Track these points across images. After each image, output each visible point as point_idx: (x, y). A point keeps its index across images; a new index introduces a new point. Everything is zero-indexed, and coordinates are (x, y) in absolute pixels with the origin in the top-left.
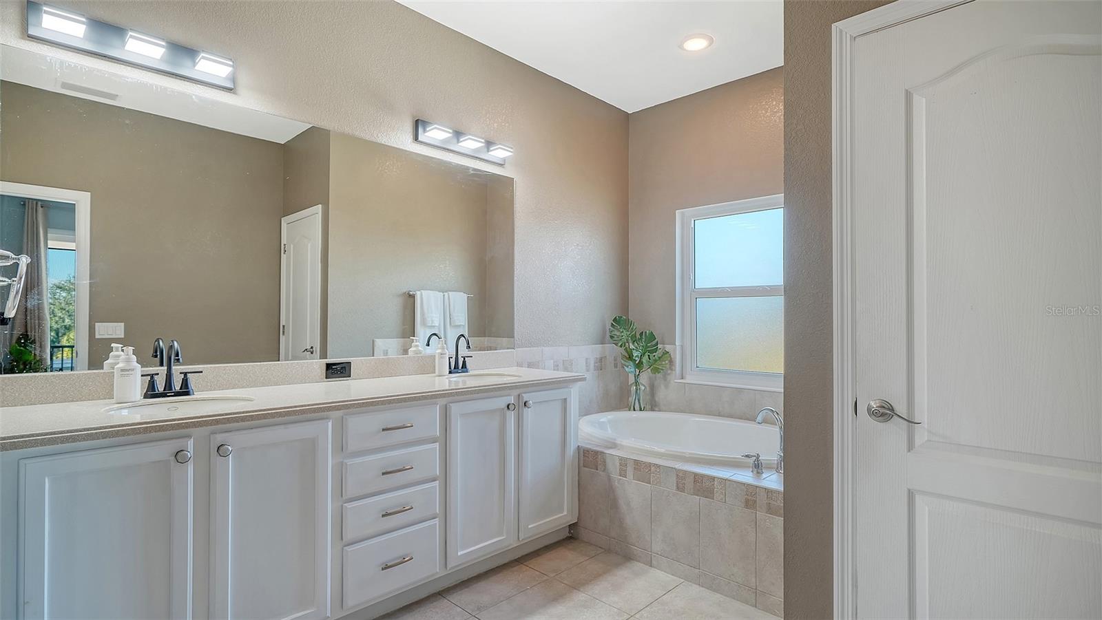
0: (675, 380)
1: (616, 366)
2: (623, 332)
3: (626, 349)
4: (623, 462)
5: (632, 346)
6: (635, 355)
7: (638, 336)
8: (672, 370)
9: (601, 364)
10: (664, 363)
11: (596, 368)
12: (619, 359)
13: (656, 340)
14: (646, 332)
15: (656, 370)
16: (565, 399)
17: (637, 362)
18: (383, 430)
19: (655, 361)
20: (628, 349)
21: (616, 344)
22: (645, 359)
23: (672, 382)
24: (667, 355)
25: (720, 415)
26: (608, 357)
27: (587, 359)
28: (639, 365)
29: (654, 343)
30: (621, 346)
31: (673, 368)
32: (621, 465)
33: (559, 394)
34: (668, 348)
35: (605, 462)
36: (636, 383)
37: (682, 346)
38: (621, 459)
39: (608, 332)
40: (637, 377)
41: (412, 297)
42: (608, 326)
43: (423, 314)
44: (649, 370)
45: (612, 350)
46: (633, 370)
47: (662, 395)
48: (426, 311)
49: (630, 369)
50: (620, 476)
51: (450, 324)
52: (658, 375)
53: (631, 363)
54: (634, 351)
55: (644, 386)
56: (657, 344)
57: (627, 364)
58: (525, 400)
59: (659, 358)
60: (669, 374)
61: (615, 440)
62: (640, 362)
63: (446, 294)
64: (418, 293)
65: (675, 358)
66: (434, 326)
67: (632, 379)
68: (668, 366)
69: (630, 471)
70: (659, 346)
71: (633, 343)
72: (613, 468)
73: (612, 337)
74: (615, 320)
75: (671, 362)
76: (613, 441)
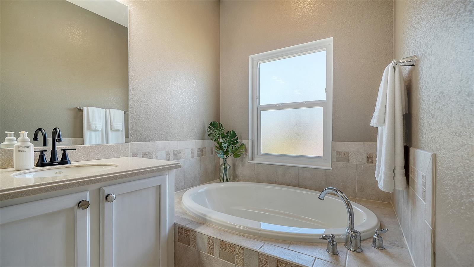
0: (248, 161)
1: (212, 154)
2: (216, 132)
3: (218, 143)
4: (211, 241)
5: (221, 141)
6: (223, 146)
7: (225, 134)
8: (246, 155)
9: (202, 152)
10: (241, 151)
11: (199, 155)
12: (214, 148)
13: (237, 137)
14: (230, 131)
15: (237, 156)
16: (160, 186)
17: (225, 151)
19: (236, 149)
20: (219, 143)
21: (212, 140)
22: (230, 149)
23: (246, 162)
24: (243, 146)
25: (276, 183)
26: (206, 148)
27: (192, 149)
28: (226, 153)
29: (235, 138)
30: (215, 141)
31: (247, 154)
32: (209, 243)
33: (154, 181)
34: (244, 141)
35: (196, 239)
36: (225, 164)
37: (252, 140)
38: (209, 238)
39: (207, 131)
40: (225, 160)
41: (81, 111)
42: (207, 128)
43: (89, 122)
44: (233, 155)
45: (210, 144)
46: (222, 156)
47: (240, 171)
48: (91, 120)
49: (221, 155)
50: (208, 253)
51: (111, 129)
52: (238, 159)
53: (221, 151)
54: (223, 144)
55: (229, 165)
56: (237, 139)
57: (219, 152)
58: (106, 194)
59: (239, 148)
60: (244, 158)
61: (205, 215)
62: (227, 151)
63: (108, 111)
64: (85, 109)
65: (248, 148)
66: (98, 130)
67: (222, 161)
68: (244, 153)
69: (217, 249)
70: (239, 140)
71: (222, 138)
72: (203, 245)
73: (209, 135)
74: (211, 124)
75: (246, 150)
76: (204, 216)
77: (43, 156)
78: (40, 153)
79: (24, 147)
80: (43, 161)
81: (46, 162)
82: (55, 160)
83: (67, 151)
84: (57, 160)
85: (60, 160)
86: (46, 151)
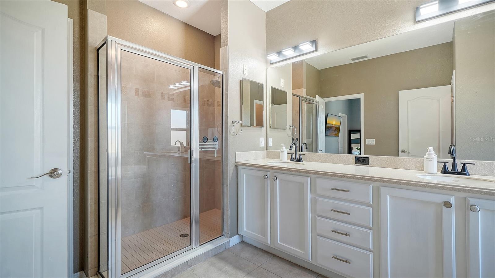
18: (332, 189)
58: (470, 204)
77: (445, 166)
78: (443, 164)
79: (429, 159)
80: (445, 169)
81: (448, 170)
82: (455, 170)
83: (466, 165)
84: (457, 170)
85: (460, 171)
86: (448, 162)
